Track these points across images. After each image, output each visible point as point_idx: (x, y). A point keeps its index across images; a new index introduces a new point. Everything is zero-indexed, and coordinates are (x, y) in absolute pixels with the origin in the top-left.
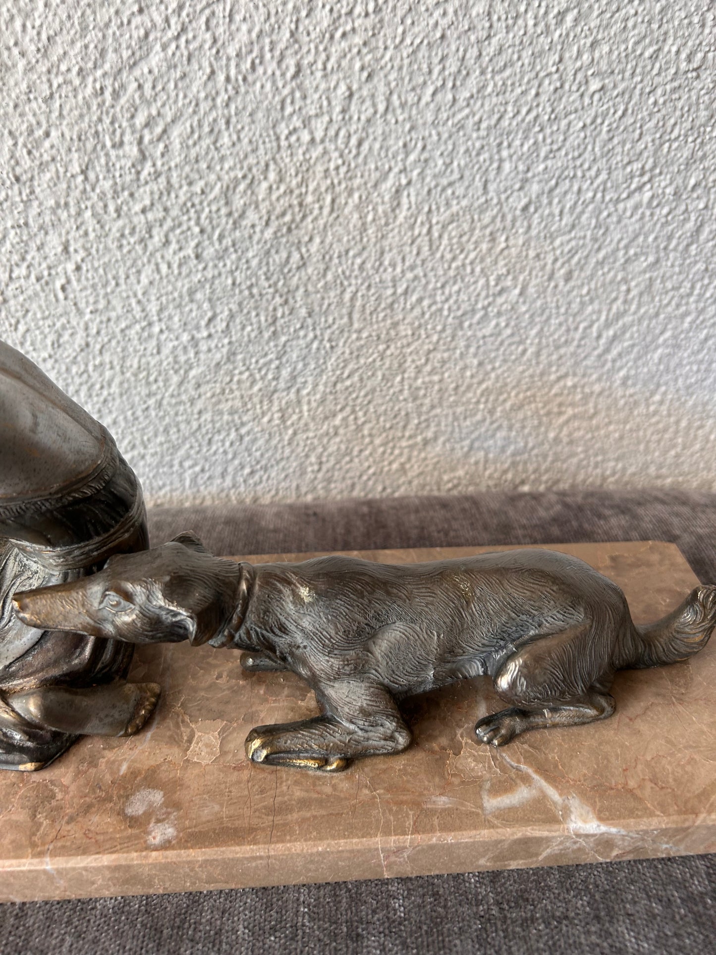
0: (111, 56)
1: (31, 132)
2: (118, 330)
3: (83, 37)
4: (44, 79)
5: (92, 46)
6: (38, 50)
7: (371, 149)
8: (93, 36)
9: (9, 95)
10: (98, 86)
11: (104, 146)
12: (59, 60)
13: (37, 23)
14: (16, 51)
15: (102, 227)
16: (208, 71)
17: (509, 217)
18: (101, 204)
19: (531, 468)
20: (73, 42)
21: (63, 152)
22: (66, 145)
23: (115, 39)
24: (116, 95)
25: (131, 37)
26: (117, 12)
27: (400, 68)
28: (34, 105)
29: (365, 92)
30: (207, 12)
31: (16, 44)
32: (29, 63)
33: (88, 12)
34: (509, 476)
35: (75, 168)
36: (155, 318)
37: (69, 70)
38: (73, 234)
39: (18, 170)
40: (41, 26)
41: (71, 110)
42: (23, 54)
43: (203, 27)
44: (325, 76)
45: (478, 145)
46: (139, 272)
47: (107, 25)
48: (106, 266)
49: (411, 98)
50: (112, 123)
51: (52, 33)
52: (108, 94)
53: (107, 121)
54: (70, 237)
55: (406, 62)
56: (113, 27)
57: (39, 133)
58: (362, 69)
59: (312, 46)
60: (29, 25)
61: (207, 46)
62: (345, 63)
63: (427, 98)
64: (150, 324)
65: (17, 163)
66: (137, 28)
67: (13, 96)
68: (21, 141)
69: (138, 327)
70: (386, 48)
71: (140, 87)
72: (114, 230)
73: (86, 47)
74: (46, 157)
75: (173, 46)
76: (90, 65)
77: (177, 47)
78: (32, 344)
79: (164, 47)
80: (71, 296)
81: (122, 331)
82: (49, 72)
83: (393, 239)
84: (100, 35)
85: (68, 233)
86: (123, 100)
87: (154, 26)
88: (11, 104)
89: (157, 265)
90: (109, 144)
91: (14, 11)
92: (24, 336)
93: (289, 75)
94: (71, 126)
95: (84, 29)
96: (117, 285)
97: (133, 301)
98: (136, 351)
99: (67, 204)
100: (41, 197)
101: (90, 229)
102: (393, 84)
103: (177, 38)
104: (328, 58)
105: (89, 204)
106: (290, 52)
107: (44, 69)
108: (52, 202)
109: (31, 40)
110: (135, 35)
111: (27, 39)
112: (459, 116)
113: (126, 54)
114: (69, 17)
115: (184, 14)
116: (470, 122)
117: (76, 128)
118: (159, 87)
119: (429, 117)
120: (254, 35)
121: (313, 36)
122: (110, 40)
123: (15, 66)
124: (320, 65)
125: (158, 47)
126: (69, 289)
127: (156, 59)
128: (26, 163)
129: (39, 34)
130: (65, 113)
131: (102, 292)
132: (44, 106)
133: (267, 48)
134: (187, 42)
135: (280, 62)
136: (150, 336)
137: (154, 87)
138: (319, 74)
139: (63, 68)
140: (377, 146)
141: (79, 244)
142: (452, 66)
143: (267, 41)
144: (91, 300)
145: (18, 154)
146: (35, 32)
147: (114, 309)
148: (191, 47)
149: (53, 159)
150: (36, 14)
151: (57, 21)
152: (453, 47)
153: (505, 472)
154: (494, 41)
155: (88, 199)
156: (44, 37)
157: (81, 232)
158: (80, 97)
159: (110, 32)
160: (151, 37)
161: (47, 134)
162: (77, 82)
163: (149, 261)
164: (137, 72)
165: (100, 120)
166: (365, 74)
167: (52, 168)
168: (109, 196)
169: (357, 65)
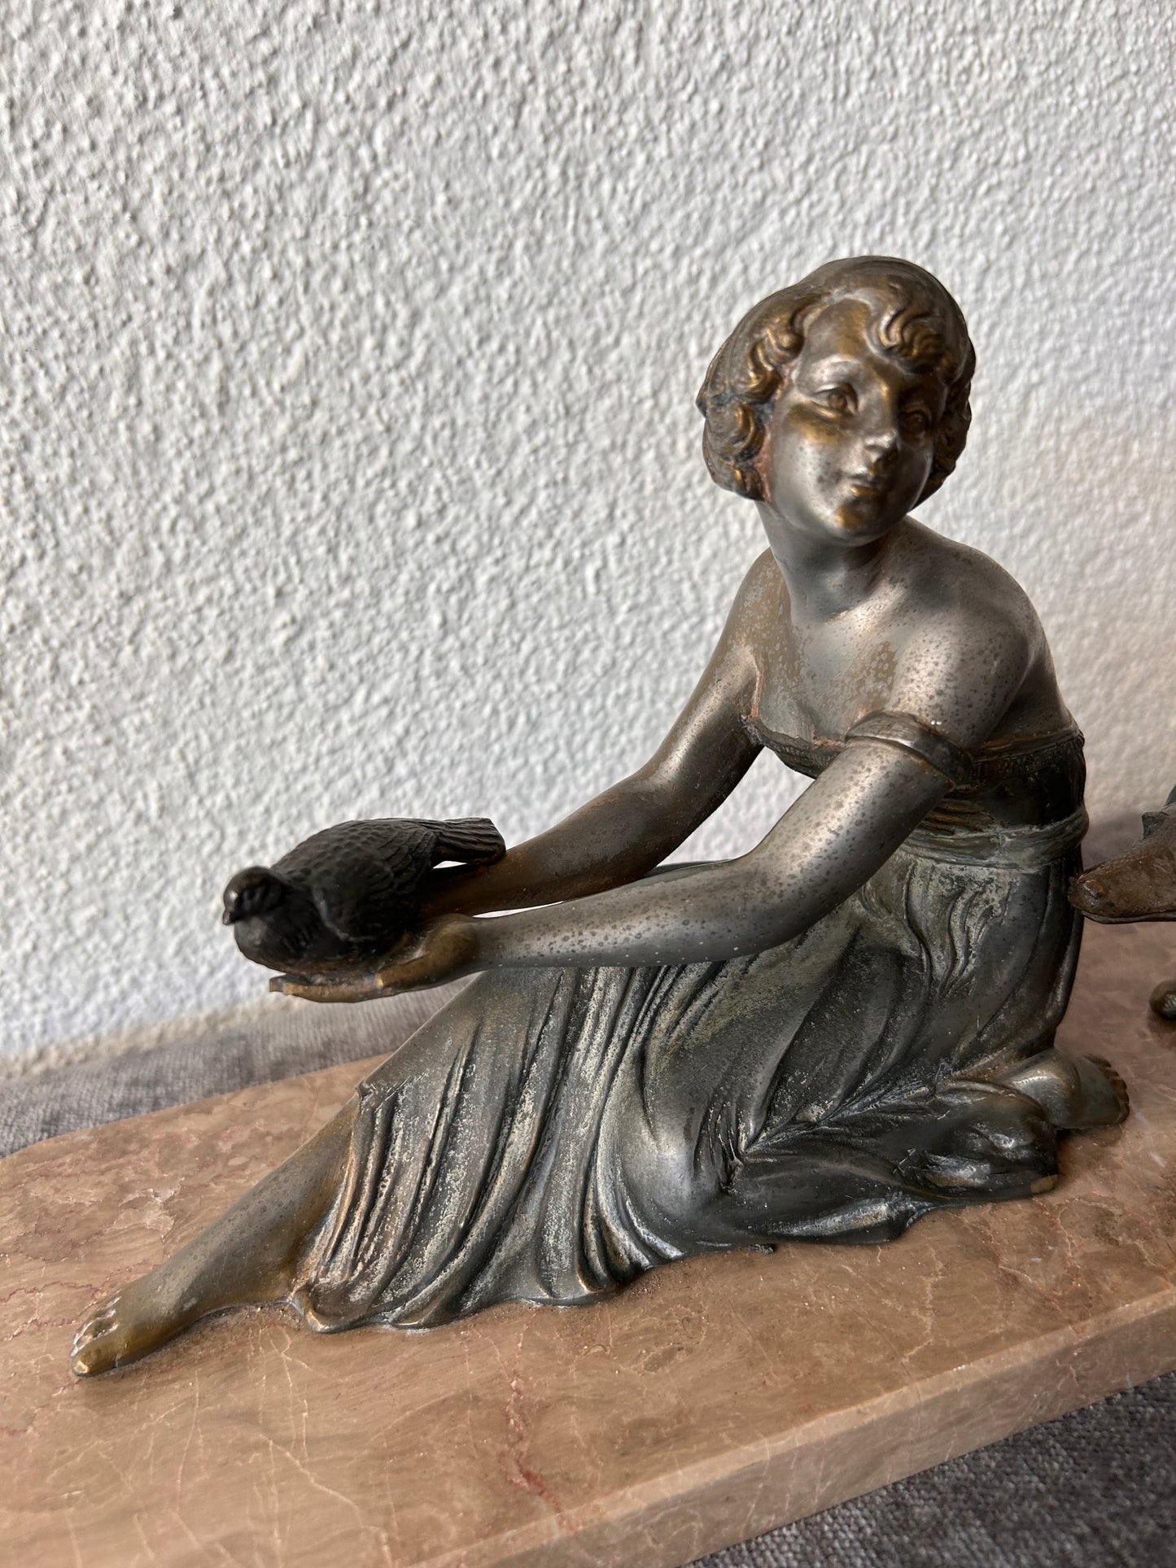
0: (716, 228)
1: (597, 338)
2: (658, 634)
3: (686, 202)
4: (628, 262)
5: (695, 216)
6: (628, 223)
7: (1002, 338)
8: (699, 200)
9: (577, 288)
10: (694, 269)
11: (686, 355)
12: (652, 237)
13: (632, 184)
14: (598, 226)
15: (664, 475)
16: (830, 243)
17: (1145, 416)
18: (668, 440)
19: (1147, 776)
20: (672, 210)
21: (632, 366)
22: (640, 355)
23: (726, 205)
24: (714, 281)
25: (745, 202)
26: (733, 169)
27: (1045, 230)
28: (608, 300)
29: (1003, 263)
30: (839, 166)
31: (600, 215)
32: (613, 241)
33: (698, 168)
34: (1122, 794)
35: (646, 388)
36: (711, 609)
37: (661, 250)
38: (625, 488)
39: (570, 397)
40: (635, 190)
41: (655, 306)
42: (606, 228)
43: (832, 186)
44: (961, 245)
45: (1119, 322)
46: (700, 539)
47: (718, 187)
48: (660, 534)
49: (1052, 267)
50: (703, 321)
51: (648, 198)
52: (704, 282)
53: (697, 317)
54: (620, 494)
55: (1052, 221)
56: (726, 189)
57: (609, 340)
58: (1005, 232)
59: (951, 206)
60: (620, 188)
61: (832, 211)
62: (985, 226)
63: (1069, 266)
64: (702, 620)
65: (570, 388)
66: (754, 190)
67: (583, 288)
68: (581, 353)
69: (685, 626)
70: (1032, 205)
71: (746, 269)
72: (680, 477)
73: (688, 216)
74: (610, 376)
75: (792, 213)
76: (690, 241)
77: (798, 214)
78: (537, 671)
79: (783, 213)
80: (605, 587)
81: (665, 635)
82: (636, 252)
83: (1016, 458)
84: (708, 200)
85: (618, 488)
86: (722, 288)
87: (775, 186)
88: (579, 301)
89: (725, 525)
90: (693, 349)
91: (606, 169)
92: (527, 661)
93: (922, 244)
94: (650, 328)
95: (690, 191)
96: (670, 562)
97: (686, 587)
98: (677, 665)
99: (624, 444)
100: (592, 435)
101: (649, 479)
102: (1035, 250)
103: (798, 202)
104: (967, 219)
105: (653, 440)
106: (927, 214)
107: (630, 249)
108: (606, 442)
109: (621, 209)
110: (751, 198)
111: (615, 208)
112: (1103, 287)
113: (734, 224)
114: (674, 176)
115: (812, 169)
116: (1113, 295)
117: (657, 331)
118: (769, 268)
119: (1070, 289)
120: (889, 194)
121: (954, 192)
122: (718, 207)
123: (592, 245)
124: (957, 230)
125: (774, 215)
126: (603, 577)
127: (769, 230)
128: (583, 384)
129: (632, 200)
130: (646, 309)
131: (647, 576)
132: (620, 302)
133: (901, 211)
134: (811, 206)
135: (913, 228)
136: (699, 639)
137: (762, 269)
138: (955, 242)
139: (654, 246)
140: (1010, 332)
141: (630, 504)
142: (1100, 224)
143: (902, 201)
144: (631, 590)
145: (573, 374)
146: (627, 198)
147: (659, 601)
148: (814, 213)
149: (619, 379)
150: (632, 174)
151: (658, 181)
152: (1102, 201)
153: (1117, 788)
154: (1145, 191)
155: (654, 433)
156: (638, 203)
157: (636, 485)
158: (669, 287)
159: (720, 196)
160: (769, 201)
161: (617, 342)
162: (668, 265)
163: (716, 522)
164: (744, 249)
165: (689, 317)
166: (1007, 239)
167: (615, 391)
168: (681, 427)
169: (999, 228)
